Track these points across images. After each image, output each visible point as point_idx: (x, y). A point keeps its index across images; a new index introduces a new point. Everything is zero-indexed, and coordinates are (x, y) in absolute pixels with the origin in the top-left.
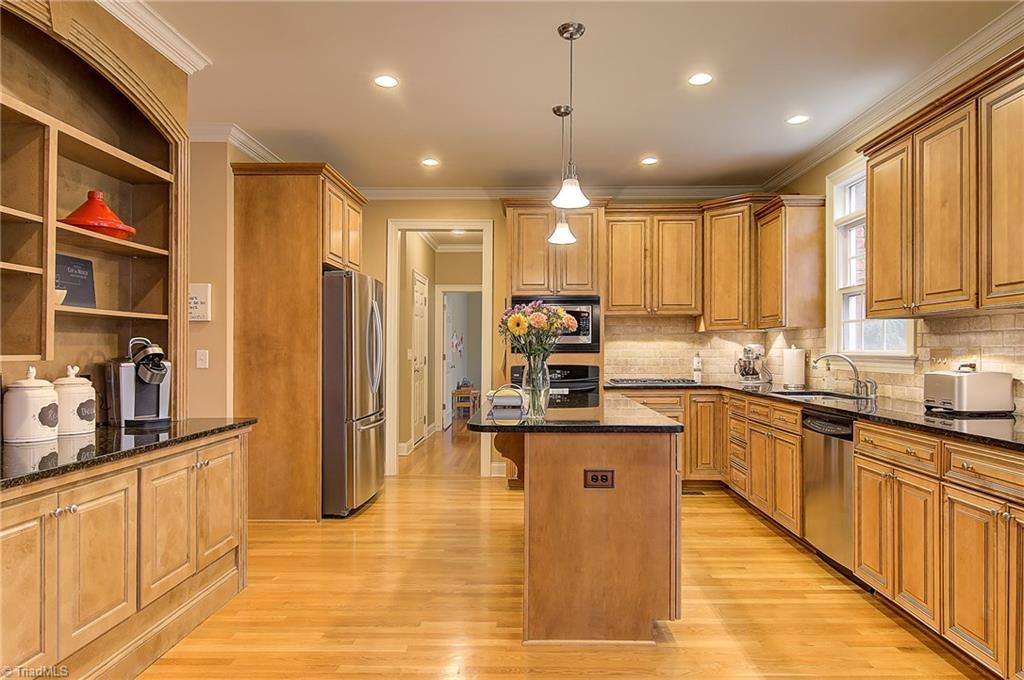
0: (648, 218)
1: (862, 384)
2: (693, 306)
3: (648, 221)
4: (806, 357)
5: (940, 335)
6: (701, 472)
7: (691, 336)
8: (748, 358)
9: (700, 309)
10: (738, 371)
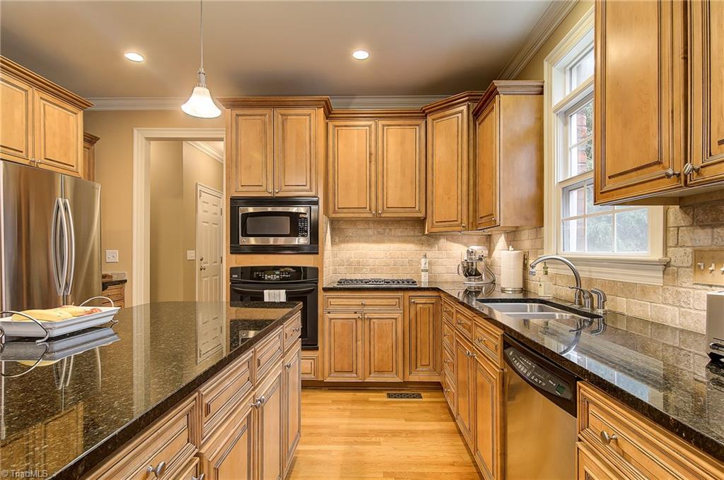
0: (371, 123)
1: (586, 295)
2: (417, 208)
3: (373, 127)
4: (525, 259)
5: (712, 227)
6: (421, 374)
7: (419, 238)
8: (471, 259)
9: (424, 211)
10: (461, 271)
